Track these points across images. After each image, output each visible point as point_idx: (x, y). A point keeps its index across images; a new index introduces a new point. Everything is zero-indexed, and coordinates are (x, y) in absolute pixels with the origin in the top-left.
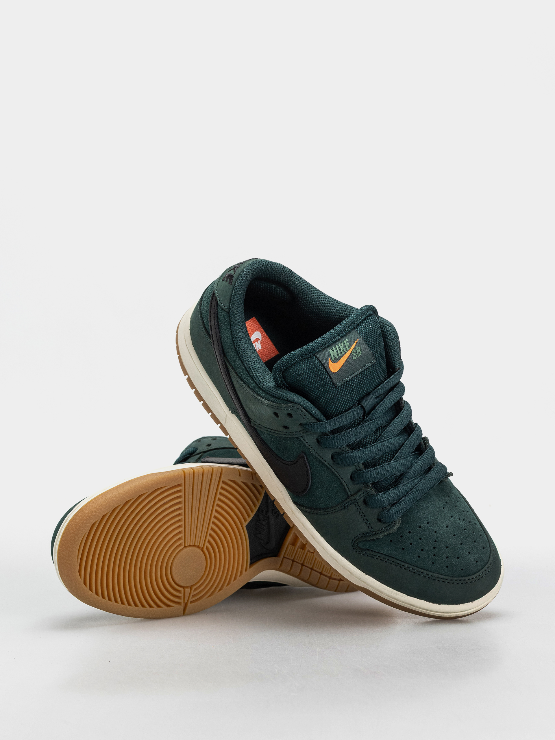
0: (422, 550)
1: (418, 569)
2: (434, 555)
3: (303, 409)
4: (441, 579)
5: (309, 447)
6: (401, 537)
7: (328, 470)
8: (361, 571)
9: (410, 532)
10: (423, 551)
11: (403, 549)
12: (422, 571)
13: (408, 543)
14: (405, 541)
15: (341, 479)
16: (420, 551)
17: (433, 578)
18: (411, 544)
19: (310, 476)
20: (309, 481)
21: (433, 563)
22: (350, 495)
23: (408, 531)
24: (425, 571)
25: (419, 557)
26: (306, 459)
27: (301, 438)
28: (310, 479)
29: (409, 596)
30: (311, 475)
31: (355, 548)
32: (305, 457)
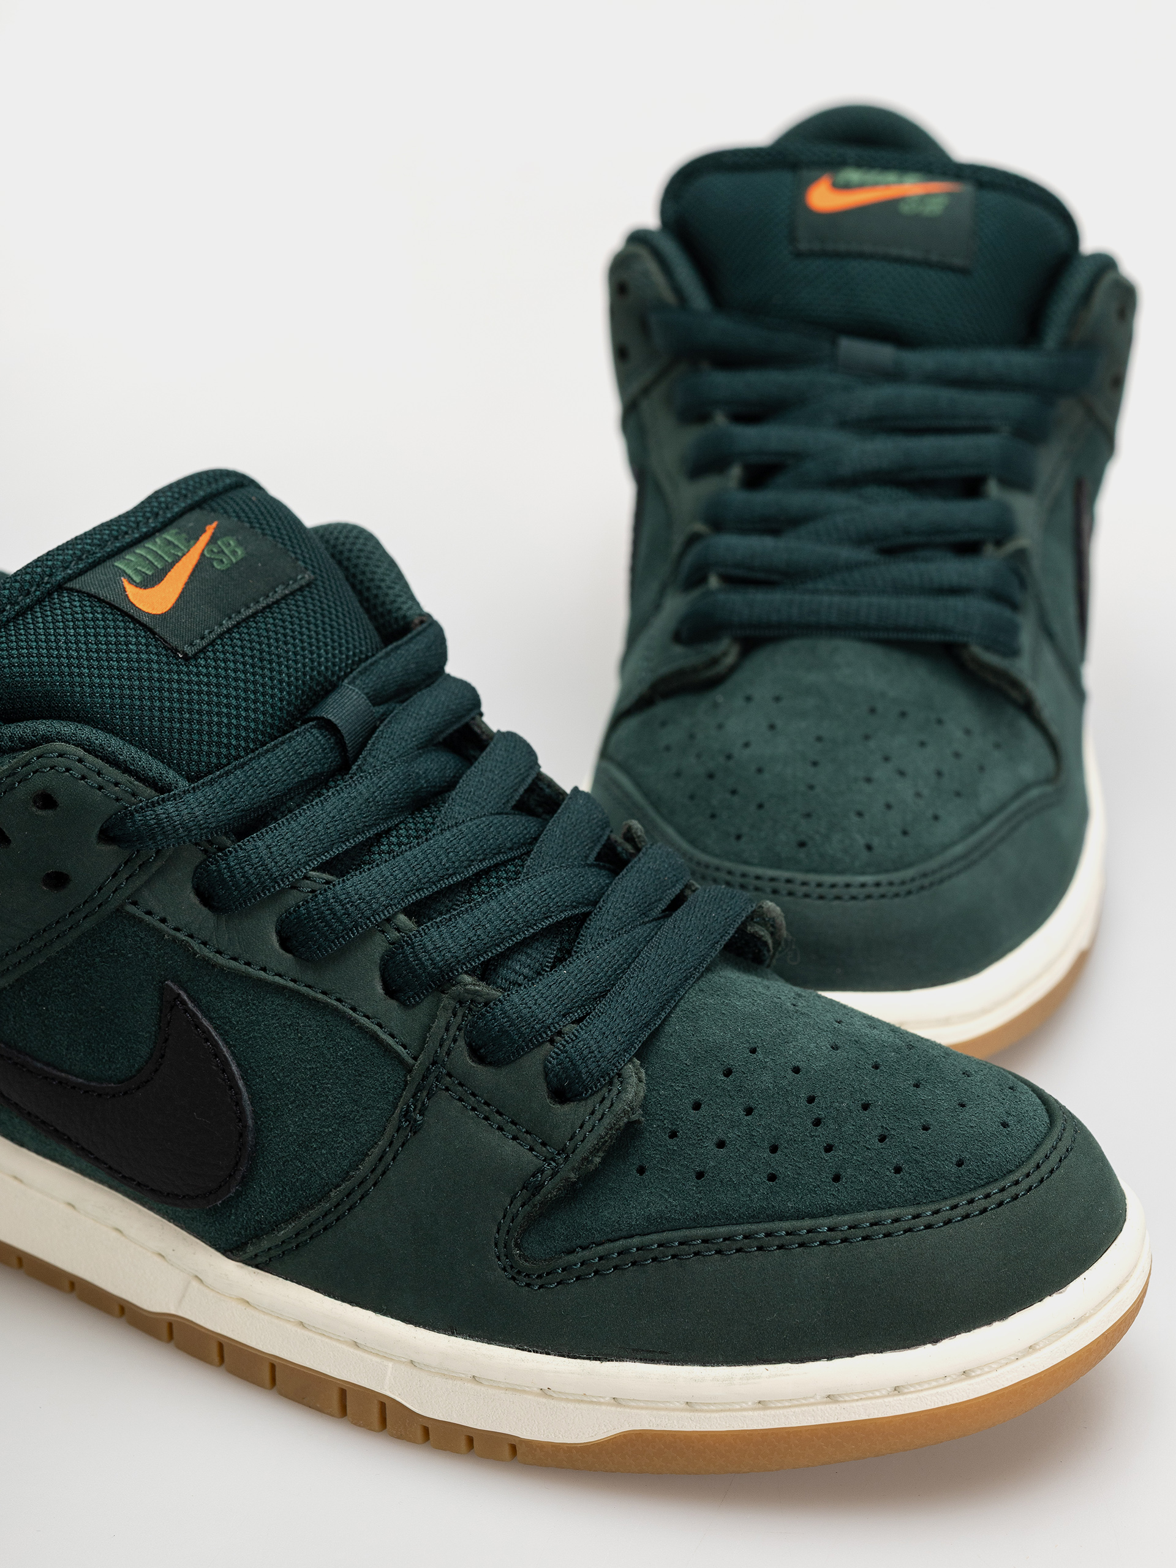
0: (774, 1149)
1: (788, 1225)
2: (829, 1149)
3: (81, 752)
4: (896, 1224)
5: (181, 936)
6: (673, 1135)
7: (288, 1003)
8: (580, 1358)
9: (697, 1106)
10: (779, 1152)
11: (700, 1175)
12: (808, 1223)
13: (710, 1144)
14: (693, 1145)
15: (351, 1012)
16: (765, 1155)
17: (860, 1233)
18: (721, 1144)
19: (234, 1068)
20: (238, 1093)
21: (837, 1178)
22: (411, 1061)
23: (688, 1103)
24: (821, 1221)
25: (772, 1178)
26: (190, 1005)
27: (131, 909)
28: (241, 1083)
29: (802, 1361)
30: (239, 1065)
31: (519, 1273)
32: (185, 998)
